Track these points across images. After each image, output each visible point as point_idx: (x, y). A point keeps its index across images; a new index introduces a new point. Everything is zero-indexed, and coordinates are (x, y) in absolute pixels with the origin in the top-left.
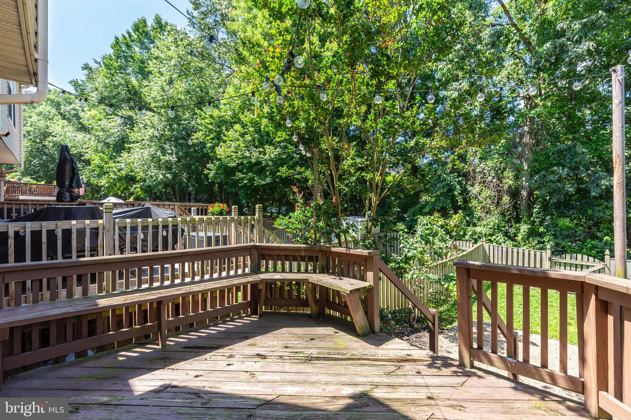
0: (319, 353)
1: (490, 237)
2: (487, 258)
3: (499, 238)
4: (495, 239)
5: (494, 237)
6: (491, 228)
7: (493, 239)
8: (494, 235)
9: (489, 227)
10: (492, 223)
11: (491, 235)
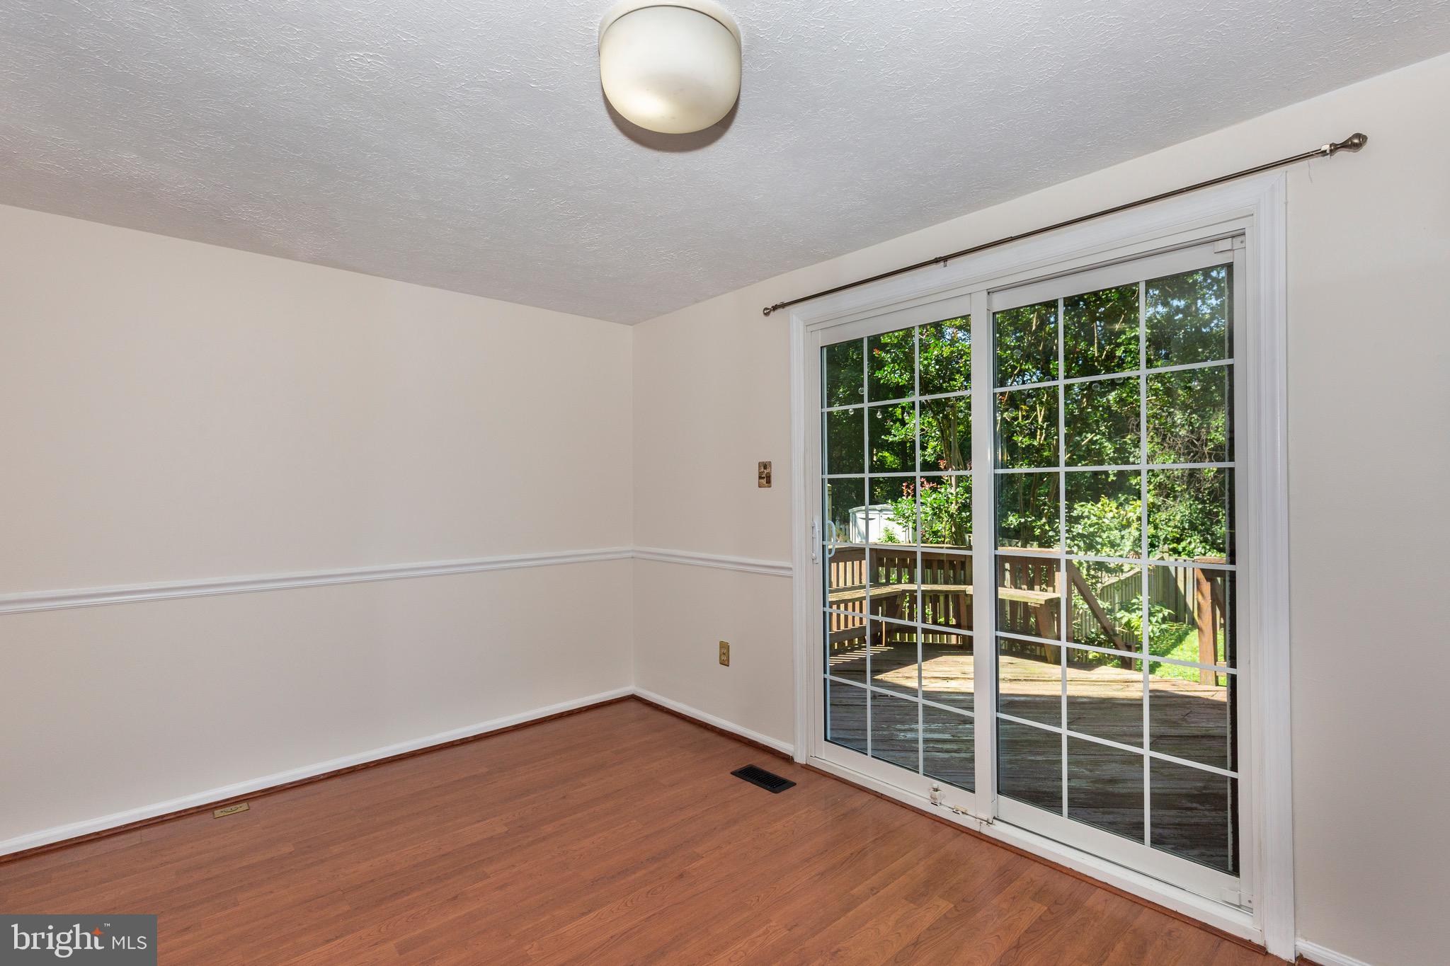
0: (1012, 676)
1: (1175, 545)
2: (1172, 585)
3: (1193, 546)
4: (1184, 549)
5: (1183, 544)
6: (1176, 527)
7: (1180, 548)
8: (1182, 540)
9: (1172, 524)
10: (1178, 518)
11: (1179, 541)
